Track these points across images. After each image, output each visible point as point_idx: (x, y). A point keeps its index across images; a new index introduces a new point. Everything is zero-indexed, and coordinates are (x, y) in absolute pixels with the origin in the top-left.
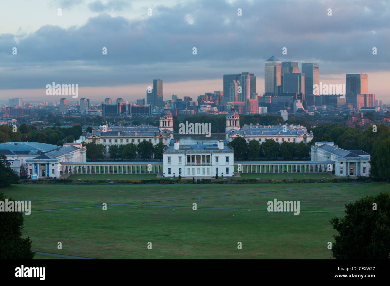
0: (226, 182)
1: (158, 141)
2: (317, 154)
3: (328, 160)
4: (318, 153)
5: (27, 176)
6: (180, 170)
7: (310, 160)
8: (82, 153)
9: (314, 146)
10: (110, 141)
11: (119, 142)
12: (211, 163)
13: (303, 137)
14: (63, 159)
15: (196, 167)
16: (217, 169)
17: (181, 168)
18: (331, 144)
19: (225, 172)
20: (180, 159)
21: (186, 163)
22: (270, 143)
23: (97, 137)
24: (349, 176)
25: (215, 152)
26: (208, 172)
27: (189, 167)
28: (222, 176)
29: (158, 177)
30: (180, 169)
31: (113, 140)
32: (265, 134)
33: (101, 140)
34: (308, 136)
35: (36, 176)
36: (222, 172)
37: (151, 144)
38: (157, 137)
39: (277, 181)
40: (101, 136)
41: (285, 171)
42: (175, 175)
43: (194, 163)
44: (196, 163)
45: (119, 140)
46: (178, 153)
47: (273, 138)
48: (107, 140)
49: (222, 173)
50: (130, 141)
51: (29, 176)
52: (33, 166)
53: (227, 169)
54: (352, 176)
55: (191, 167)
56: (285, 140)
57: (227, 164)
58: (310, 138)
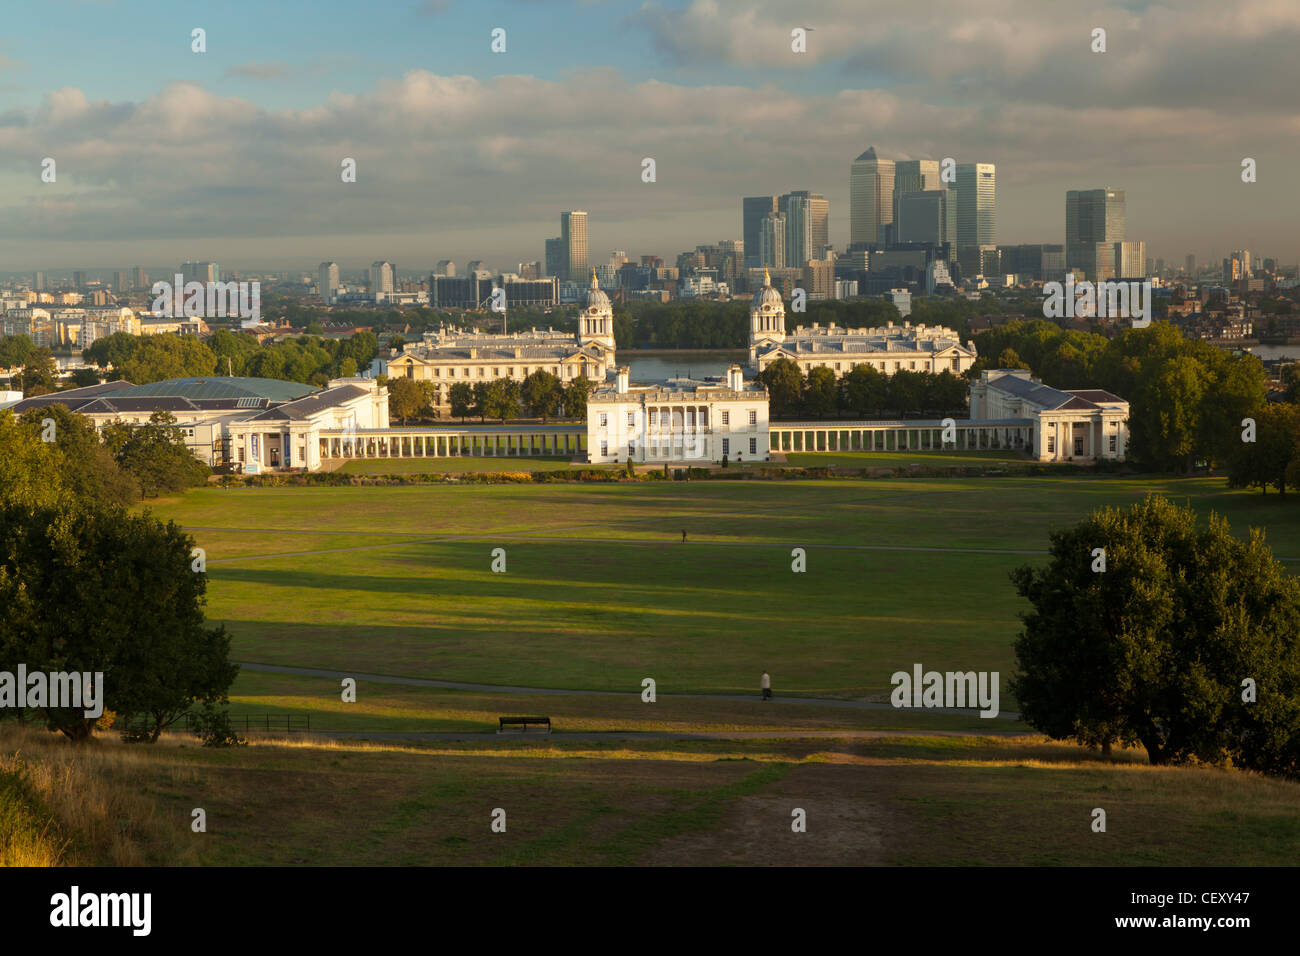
0: (751, 477)
1: (576, 373)
2: (985, 403)
3: (1016, 416)
4: (990, 400)
5: (233, 464)
7: (967, 417)
8: (377, 404)
9: (977, 381)
10: (452, 372)
11: (474, 378)
12: (710, 428)
13: (951, 358)
14: (326, 419)
16: (726, 442)
18: (1026, 376)
19: (746, 448)
22: (862, 377)
23: (415, 362)
24: (1070, 459)
25: (720, 399)
26: (705, 449)
28: (740, 460)
29: (576, 465)
31: (459, 371)
32: (851, 350)
33: (426, 368)
34: (961, 353)
35: (256, 465)
36: (740, 450)
37: (558, 381)
38: (573, 360)
39: (880, 472)
40: (427, 359)
41: (903, 447)
42: (617, 458)
45: (473, 370)
46: (627, 401)
47: (872, 361)
48: (444, 371)
49: (740, 453)
50: (503, 374)
51: (237, 466)
52: (249, 438)
53: (753, 441)
54: (1080, 458)
56: (901, 367)
57: (753, 429)
58: (968, 360)
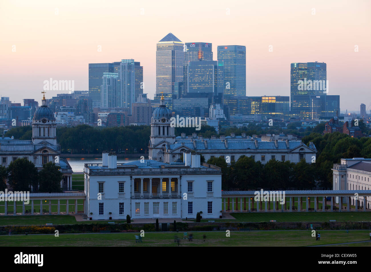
2: (346, 181)
4: (349, 179)
6: (121, 207)
9: (337, 166)
12: (179, 194)
13: (299, 153)
15: (151, 202)
16: (190, 204)
17: (123, 204)
19: (205, 209)
20: (121, 185)
21: (133, 194)
25: (186, 173)
26: (174, 210)
27: (138, 201)
30: (121, 204)
34: (307, 150)
36: (201, 210)
38: (39, 153)
42: (111, 216)
43: (147, 194)
44: (151, 194)
46: (118, 174)
49: (201, 212)
55: (142, 202)
57: (210, 195)
58: (311, 155)
